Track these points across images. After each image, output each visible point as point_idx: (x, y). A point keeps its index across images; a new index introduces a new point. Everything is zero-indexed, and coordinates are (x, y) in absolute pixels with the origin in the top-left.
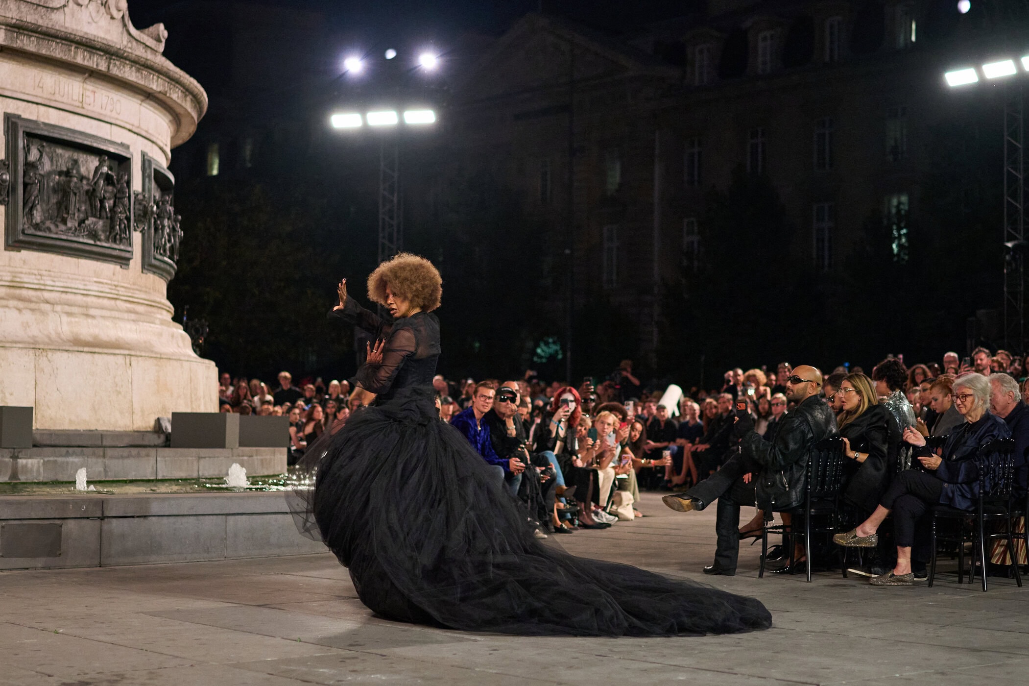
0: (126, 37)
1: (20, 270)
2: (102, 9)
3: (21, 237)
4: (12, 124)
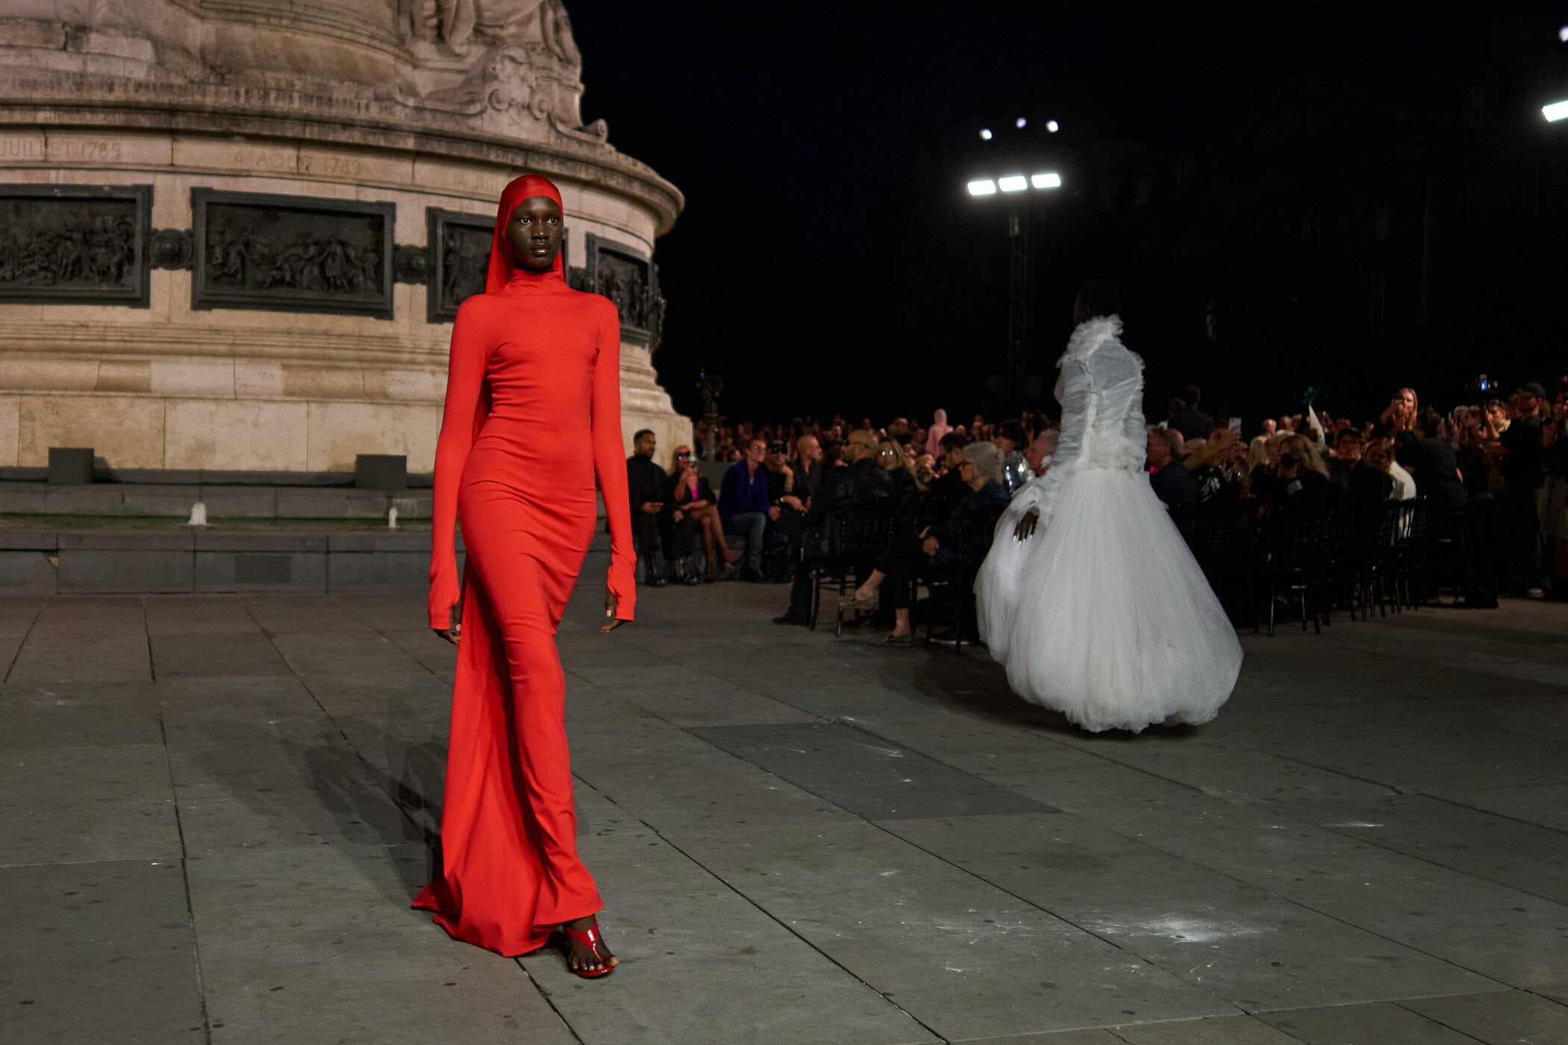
0: (553, 134)
1: (441, 339)
2: (526, 112)
3: (440, 312)
4: (433, 215)
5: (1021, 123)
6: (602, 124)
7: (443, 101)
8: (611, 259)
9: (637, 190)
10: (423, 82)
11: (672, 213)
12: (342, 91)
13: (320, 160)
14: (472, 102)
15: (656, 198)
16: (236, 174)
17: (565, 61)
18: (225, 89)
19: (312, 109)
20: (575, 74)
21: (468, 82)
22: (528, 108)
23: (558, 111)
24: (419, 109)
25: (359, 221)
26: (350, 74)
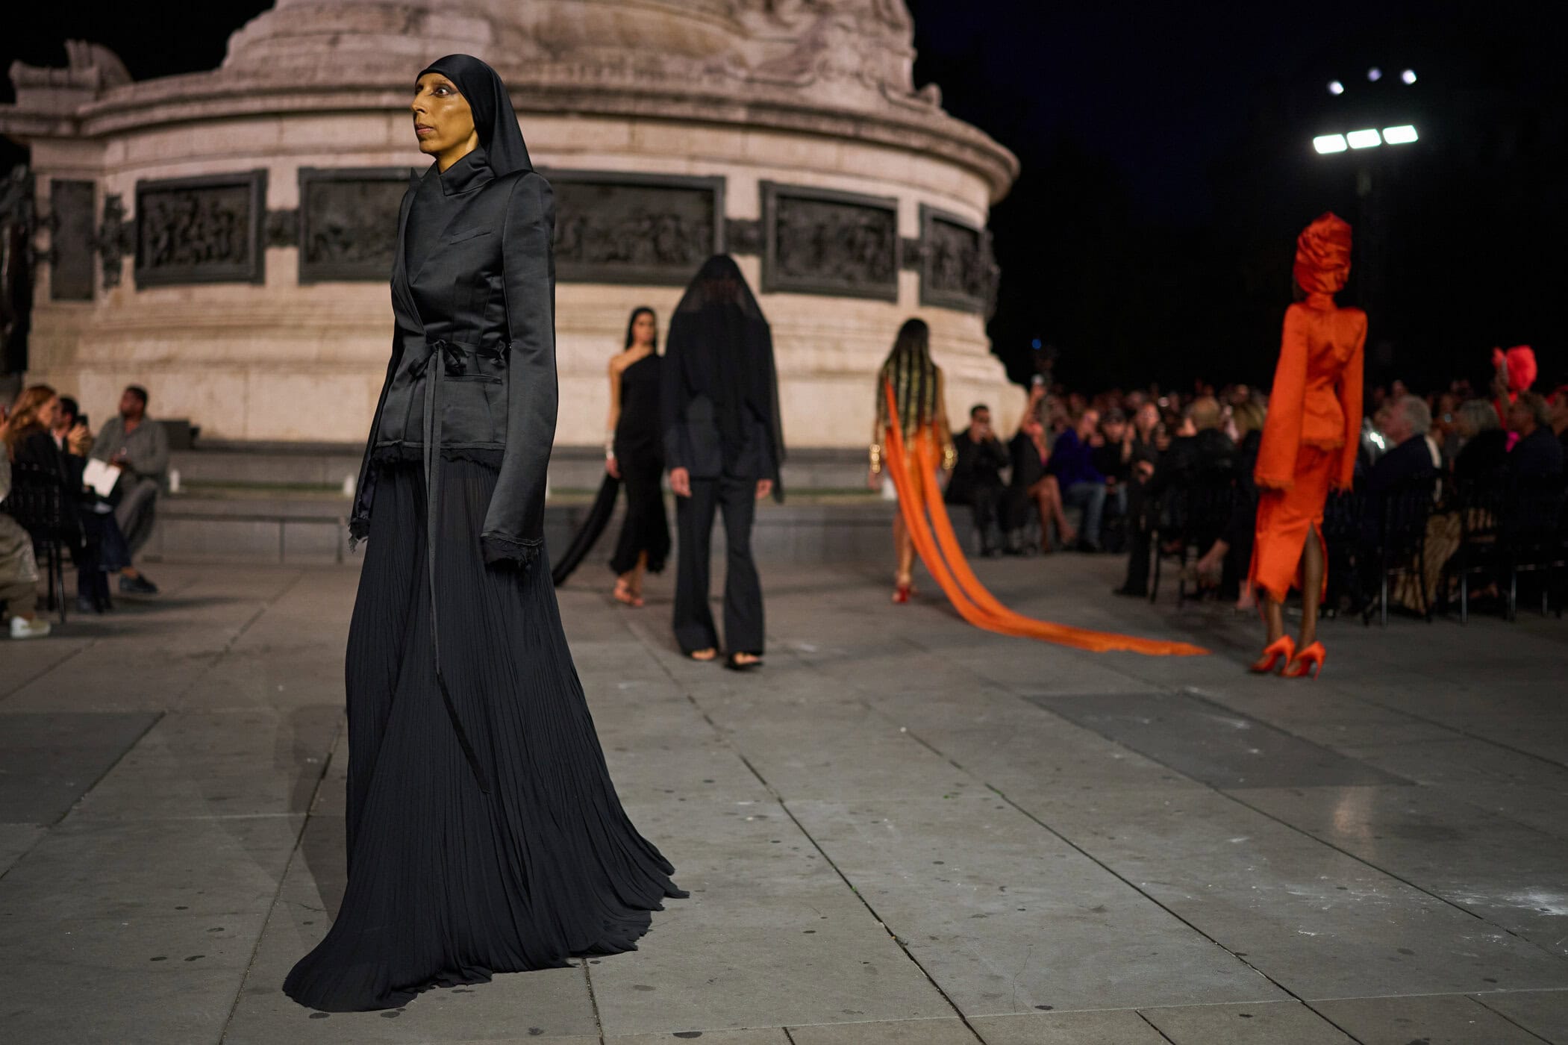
3: (772, 284)
4: (765, 188)
5: (1374, 75)
6: (933, 91)
7: (772, 70)
8: (943, 229)
9: (969, 156)
10: (753, 52)
11: (1005, 179)
12: (673, 65)
13: (652, 134)
14: (802, 71)
15: (989, 165)
16: (571, 151)
17: (895, 26)
18: (559, 67)
19: (644, 84)
20: (905, 40)
21: (798, 51)
22: (858, 76)
23: (890, 79)
24: (750, 81)
25: (692, 197)
26: (680, 47)
